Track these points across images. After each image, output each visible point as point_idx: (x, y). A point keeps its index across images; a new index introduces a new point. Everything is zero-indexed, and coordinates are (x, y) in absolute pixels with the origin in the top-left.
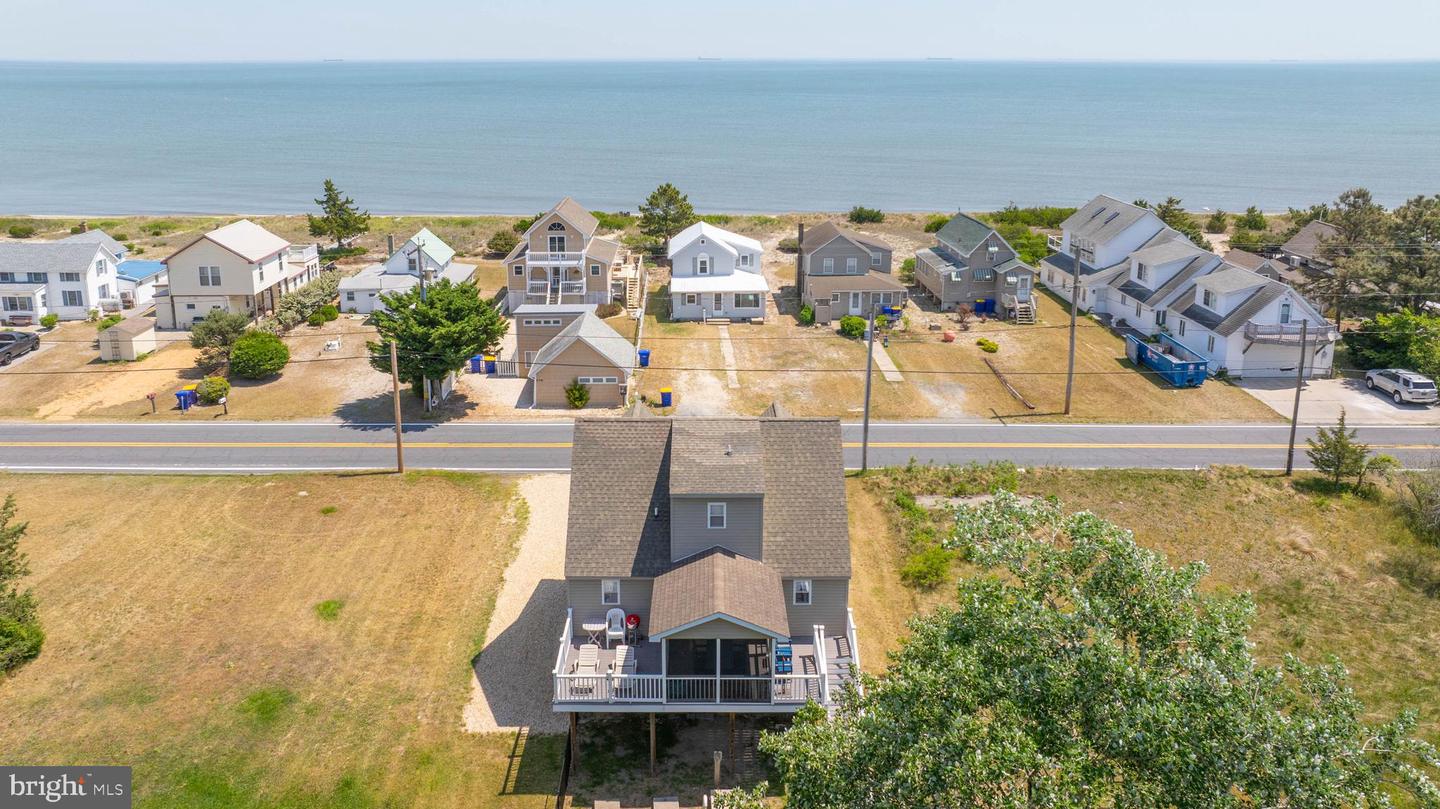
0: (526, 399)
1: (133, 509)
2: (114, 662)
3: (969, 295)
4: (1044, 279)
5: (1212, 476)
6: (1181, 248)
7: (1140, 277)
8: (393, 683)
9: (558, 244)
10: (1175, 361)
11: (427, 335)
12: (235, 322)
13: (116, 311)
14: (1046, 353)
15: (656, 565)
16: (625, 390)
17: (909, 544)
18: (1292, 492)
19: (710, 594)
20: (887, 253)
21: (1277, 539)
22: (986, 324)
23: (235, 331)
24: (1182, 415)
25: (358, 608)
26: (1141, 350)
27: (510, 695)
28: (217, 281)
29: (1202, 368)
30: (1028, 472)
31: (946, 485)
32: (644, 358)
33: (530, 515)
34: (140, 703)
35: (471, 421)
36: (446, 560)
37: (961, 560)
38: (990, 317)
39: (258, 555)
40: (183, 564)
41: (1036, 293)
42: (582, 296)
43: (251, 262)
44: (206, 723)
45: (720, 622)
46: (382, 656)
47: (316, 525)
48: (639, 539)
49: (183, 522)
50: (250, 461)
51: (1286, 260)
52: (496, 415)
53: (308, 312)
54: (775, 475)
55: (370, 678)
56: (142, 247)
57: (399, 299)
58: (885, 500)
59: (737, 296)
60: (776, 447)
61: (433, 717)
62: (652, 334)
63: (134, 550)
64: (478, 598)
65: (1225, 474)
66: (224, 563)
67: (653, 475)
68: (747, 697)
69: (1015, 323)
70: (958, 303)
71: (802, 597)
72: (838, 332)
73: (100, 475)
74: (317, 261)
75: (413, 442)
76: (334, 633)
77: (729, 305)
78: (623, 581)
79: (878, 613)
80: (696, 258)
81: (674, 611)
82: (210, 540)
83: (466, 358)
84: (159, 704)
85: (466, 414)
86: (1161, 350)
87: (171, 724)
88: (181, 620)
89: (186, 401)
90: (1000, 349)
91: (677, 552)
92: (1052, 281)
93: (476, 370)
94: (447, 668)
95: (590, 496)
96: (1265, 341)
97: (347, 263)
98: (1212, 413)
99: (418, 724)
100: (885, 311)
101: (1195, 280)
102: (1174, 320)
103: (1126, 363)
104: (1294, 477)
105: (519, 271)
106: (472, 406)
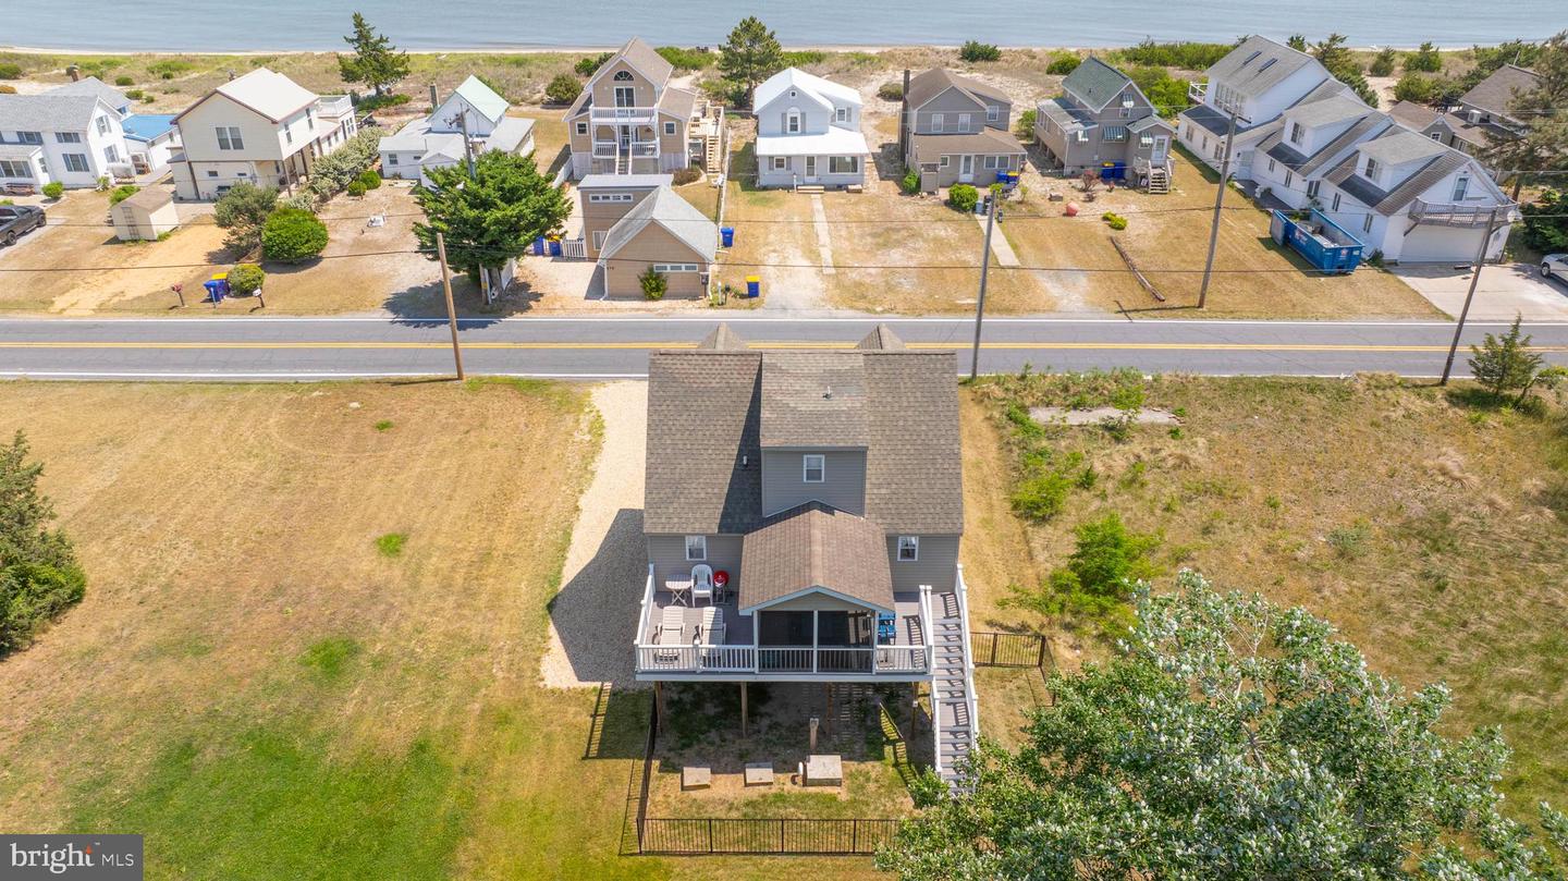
0: (597, 289)
1: (170, 424)
2: (164, 608)
3: (1096, 157)
4: (1181, 136)
5: (1359, 386)
6: (1346, 105)
7: (1294, 140)
8: (464, 630)
9: (627, 98)
10: (1326, 243)
11: (479, 220)
12: (263, 198)
13: (129, 178)
14: (1180, 231)
15: (745, 521)
16: (707, 280)
17: (1022, 467)
18: (1446, 405)
19: (807, 563)
20: (1007, 106)
21: (1425, 463)
22: (1113, 193)
23: (264, 208)
24: (1328, 309)
25: (423, 542)
26: (1289, 229)
27: (590, 645)
28: (238, 145)
29: (1356, 253)
30: (1155, 380)
31: (1063, 395)
32: (728, 237)
33: (604, 431)
34: (196, 654)
35: (534, 316)
36: (516, 484)
37: (1078, 486)
38: (1119, 184)
39: (310, 479)
40: (229, 491)
41: (1174, 155)
42: (656, 160)
43: (274, 122)
44: (266, 678)
45: (817, 595)
46: (451, 599)
47: (372, 443)
48: (726, 491)
49: (224, 440)
50: (294, 366)
51: (1463, 115)
52: (563, 307)
53: (347, 179)
54: (881, 418)
55: (439, 626)
56: (151, 94)
57: (446, 174)
58: (996, 414)
59: (833, 159)
60: (881, 385)
61: (509, 670)
62: (737, 205)
63: (175, 474)
64: (552, 532)
65: (1373, 383)
66: (273, 490)
67: (741, 418)
68: (847, 667)
69: (1147, 192)
70: (1082, 167)
71: (908, 553)
72: (947, 203)
73: (129, 383)
74: (352, 114)
75: (475, 342)
76: (397, 572)
77: (823, 169)
78: (709, 537)
79: (987, 549)
80: (785, 114)
81: (767, 580)
82: (257, 462)
83: (527, 243)
84: (215, 655)
85: (530, 308)
86: (1310, 229)
87: (230, 679)
88: (232, 558)
89: (218, 291)
90: (1130, 224)
91: (769, 506)
92: (1191, 140)
93: (539, 252)
94: (522, 613)
95: (669, 442)
96: (1432, 222)
97: (387, 114)
98: (1362, 307)
99: (493, 677)
100: (1001, 178)
101: (1358, 146)
102: (1329, 191)
103: (1269, 243)
104: (1449, 387)
105: (582, 128)
106: (537, 296)
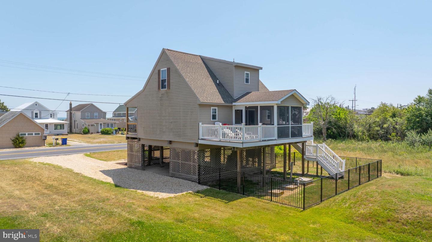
15: (230, 100)
16: (46, 137)
45: (292, 97)
48: (218, 91)
59: (55, 125)
67: (207, 71)
77: (52, 129)
80: (33, 112)
91: (236, 94)
